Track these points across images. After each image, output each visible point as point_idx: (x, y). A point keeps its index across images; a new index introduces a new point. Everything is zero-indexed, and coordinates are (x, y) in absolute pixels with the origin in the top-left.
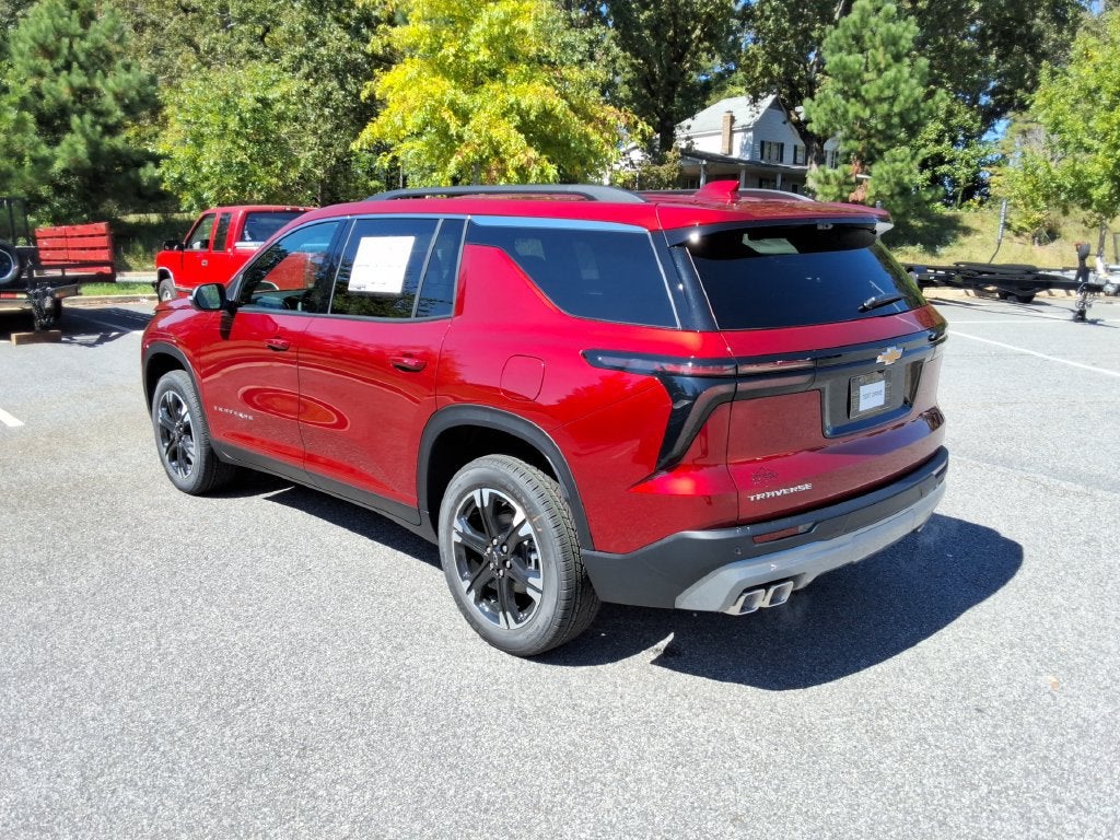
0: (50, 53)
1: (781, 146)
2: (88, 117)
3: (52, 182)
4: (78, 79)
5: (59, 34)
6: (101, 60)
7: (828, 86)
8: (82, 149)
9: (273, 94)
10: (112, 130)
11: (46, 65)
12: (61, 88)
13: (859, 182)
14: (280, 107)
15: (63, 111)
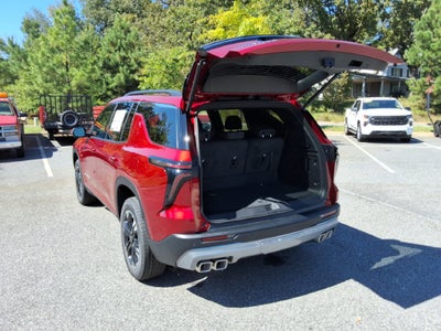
0: (113, 44)
1: (401, 70)
2: (125, 67)
3: (111, 90)
4: (123, 54)
5: (117, 37)
6: (131, 46)
7: (417, 45)
8: (122, 78)
9: (179, 57)
10: (133, 72)
11: (113, 49)
12: (117, 57)
13: (431, 84)
14: (181, 62)
15: (117, 65)
